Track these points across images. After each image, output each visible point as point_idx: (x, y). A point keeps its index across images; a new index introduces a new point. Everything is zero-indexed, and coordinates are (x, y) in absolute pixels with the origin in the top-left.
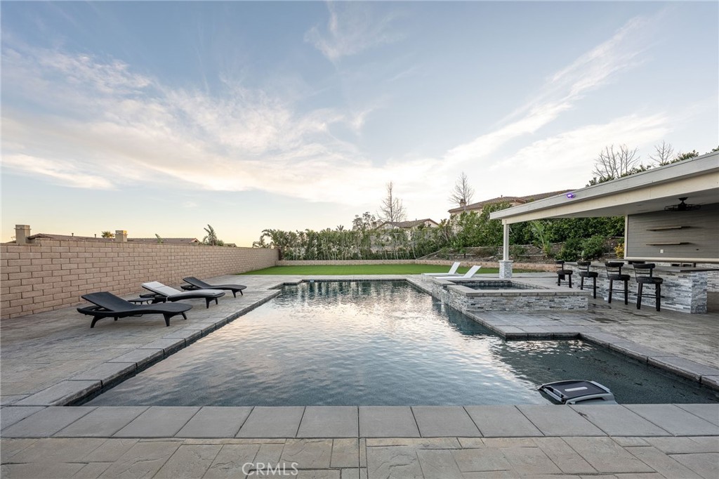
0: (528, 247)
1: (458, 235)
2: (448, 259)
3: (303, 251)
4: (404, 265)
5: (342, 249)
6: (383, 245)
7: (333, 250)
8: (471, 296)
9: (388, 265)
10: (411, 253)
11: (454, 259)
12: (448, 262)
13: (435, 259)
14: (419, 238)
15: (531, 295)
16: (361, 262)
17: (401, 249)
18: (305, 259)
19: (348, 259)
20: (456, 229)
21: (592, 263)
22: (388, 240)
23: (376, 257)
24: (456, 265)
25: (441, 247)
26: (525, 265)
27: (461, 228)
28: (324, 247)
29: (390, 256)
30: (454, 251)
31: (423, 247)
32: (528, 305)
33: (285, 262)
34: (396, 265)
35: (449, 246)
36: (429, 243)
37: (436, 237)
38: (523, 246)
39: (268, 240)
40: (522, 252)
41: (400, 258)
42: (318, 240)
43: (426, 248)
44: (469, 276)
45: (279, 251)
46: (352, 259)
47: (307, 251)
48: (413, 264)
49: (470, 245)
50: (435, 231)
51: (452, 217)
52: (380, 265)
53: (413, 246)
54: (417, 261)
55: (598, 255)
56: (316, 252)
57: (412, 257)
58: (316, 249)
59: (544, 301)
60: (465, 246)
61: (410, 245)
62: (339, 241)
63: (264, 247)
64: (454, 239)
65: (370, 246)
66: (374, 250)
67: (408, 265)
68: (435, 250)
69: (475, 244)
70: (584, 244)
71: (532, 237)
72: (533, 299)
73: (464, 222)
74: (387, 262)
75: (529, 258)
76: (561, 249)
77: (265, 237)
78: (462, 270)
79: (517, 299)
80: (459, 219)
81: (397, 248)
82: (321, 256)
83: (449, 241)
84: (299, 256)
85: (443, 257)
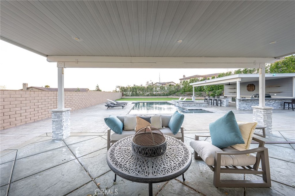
0: (203, 92)
1: (182, 88)
2: (179, 96)
3: (131, 93)
4: (165, 98)
5: (144, 93)
6: (158, 91)
7: (141, 93)
8: (183, 103)
9: (159, 98)
10: (167, 94)
11: (180, 96)
12: (179, 97)
13: (175, 96)
14: (170, 89)
15: (195, 103)
16: (151, 97)
17: (163, 93)
18: (131, 96)
19: (146, 96)
20: (182, 86)
21: (211, 97)
22: (159, 90)
23: (155, 95)
24: (181, 98)
25: (177, 92)
26: (201, 98)
27: (183, 86)
28: (138, 92)
29: (160, 95)
30: (181, 94)
31: (171, 92)
32: (195, 105)
33: (124, 97)
34: (162, 98)
35: (179, 92)
36: (173, 91)
37: (175, 89)
38: (201, 92)
39: (118, 89)
40: (201, 94)
41: (163, 96)
42: (136, 90)
43: (172, 92)
44: (184, 100)
45: (122, 93)
46: (147, 96)
47: (132, 93)
48: (168, 98)
49: (186, 92)
50: (175, 87)
51: (181, 82)
52: (157, 98)
53: (167, 92)
54: (169, 97)
55: (220, 95)
56: (135, 94)
57: (167, 95)
58: (135, 92)
59: (198, 104)
60: (184, 92)
61: (166, 92)
62: (143, 90)
63: (117, 92)
64: (181, 90)
65: (153, 91)
66: (154, 93)
67: (166, 98)
68: (175, 93)
69: (187, 91)
70: (217, 92)
71: (204, 90)
72: (196, 104)
73: (184, 84)
74: (159, 97)
75: (203, 96)
76: (211, 93)
77: (117, 88)
78: (182, 99)
79: (193, 104)
80: (182, 83)
81: (162, 92)
82: (137, 95)
83: (179, 90)
84: (129, 95)
85: (177, 96)
